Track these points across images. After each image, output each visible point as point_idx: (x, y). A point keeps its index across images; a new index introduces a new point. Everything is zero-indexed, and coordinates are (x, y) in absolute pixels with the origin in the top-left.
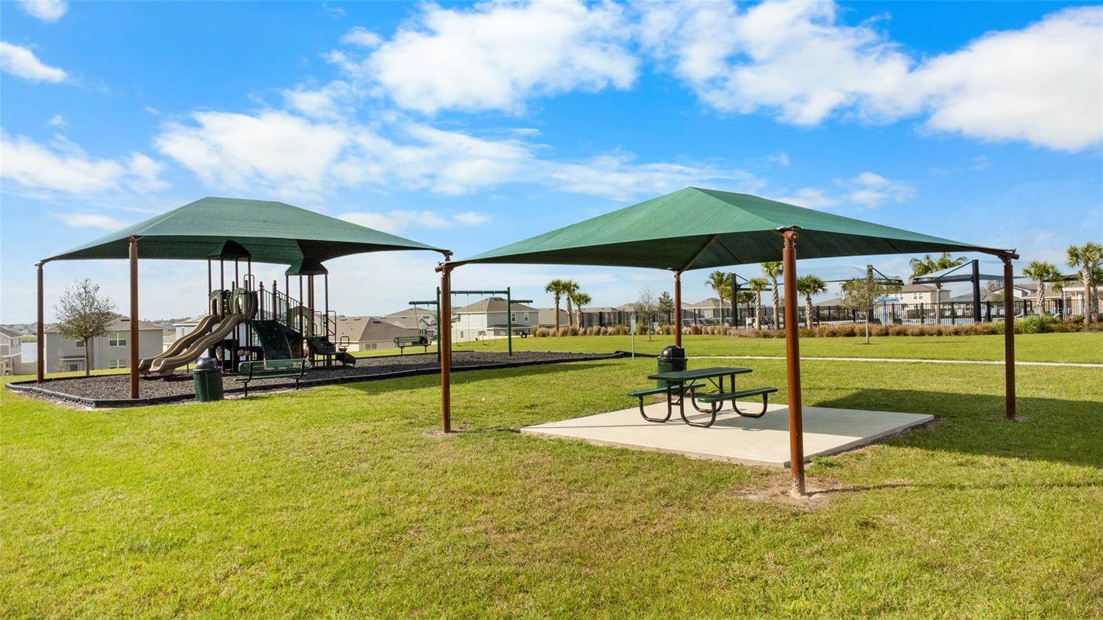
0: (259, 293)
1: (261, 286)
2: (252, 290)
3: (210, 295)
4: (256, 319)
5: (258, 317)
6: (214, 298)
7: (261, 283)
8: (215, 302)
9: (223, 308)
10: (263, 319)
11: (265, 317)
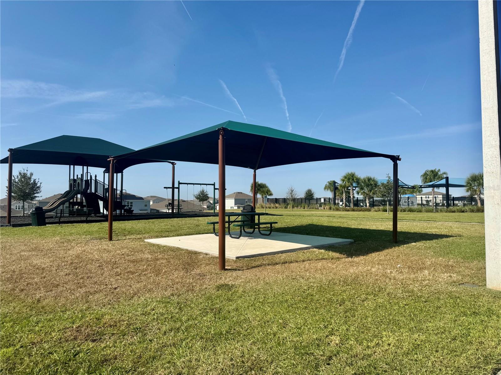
0: (90, 180)
3: (69, 181)
7: (91, 176)
8: (71, 184)
9: (74, 187)
10: (91, 193)
11: (92, 191)
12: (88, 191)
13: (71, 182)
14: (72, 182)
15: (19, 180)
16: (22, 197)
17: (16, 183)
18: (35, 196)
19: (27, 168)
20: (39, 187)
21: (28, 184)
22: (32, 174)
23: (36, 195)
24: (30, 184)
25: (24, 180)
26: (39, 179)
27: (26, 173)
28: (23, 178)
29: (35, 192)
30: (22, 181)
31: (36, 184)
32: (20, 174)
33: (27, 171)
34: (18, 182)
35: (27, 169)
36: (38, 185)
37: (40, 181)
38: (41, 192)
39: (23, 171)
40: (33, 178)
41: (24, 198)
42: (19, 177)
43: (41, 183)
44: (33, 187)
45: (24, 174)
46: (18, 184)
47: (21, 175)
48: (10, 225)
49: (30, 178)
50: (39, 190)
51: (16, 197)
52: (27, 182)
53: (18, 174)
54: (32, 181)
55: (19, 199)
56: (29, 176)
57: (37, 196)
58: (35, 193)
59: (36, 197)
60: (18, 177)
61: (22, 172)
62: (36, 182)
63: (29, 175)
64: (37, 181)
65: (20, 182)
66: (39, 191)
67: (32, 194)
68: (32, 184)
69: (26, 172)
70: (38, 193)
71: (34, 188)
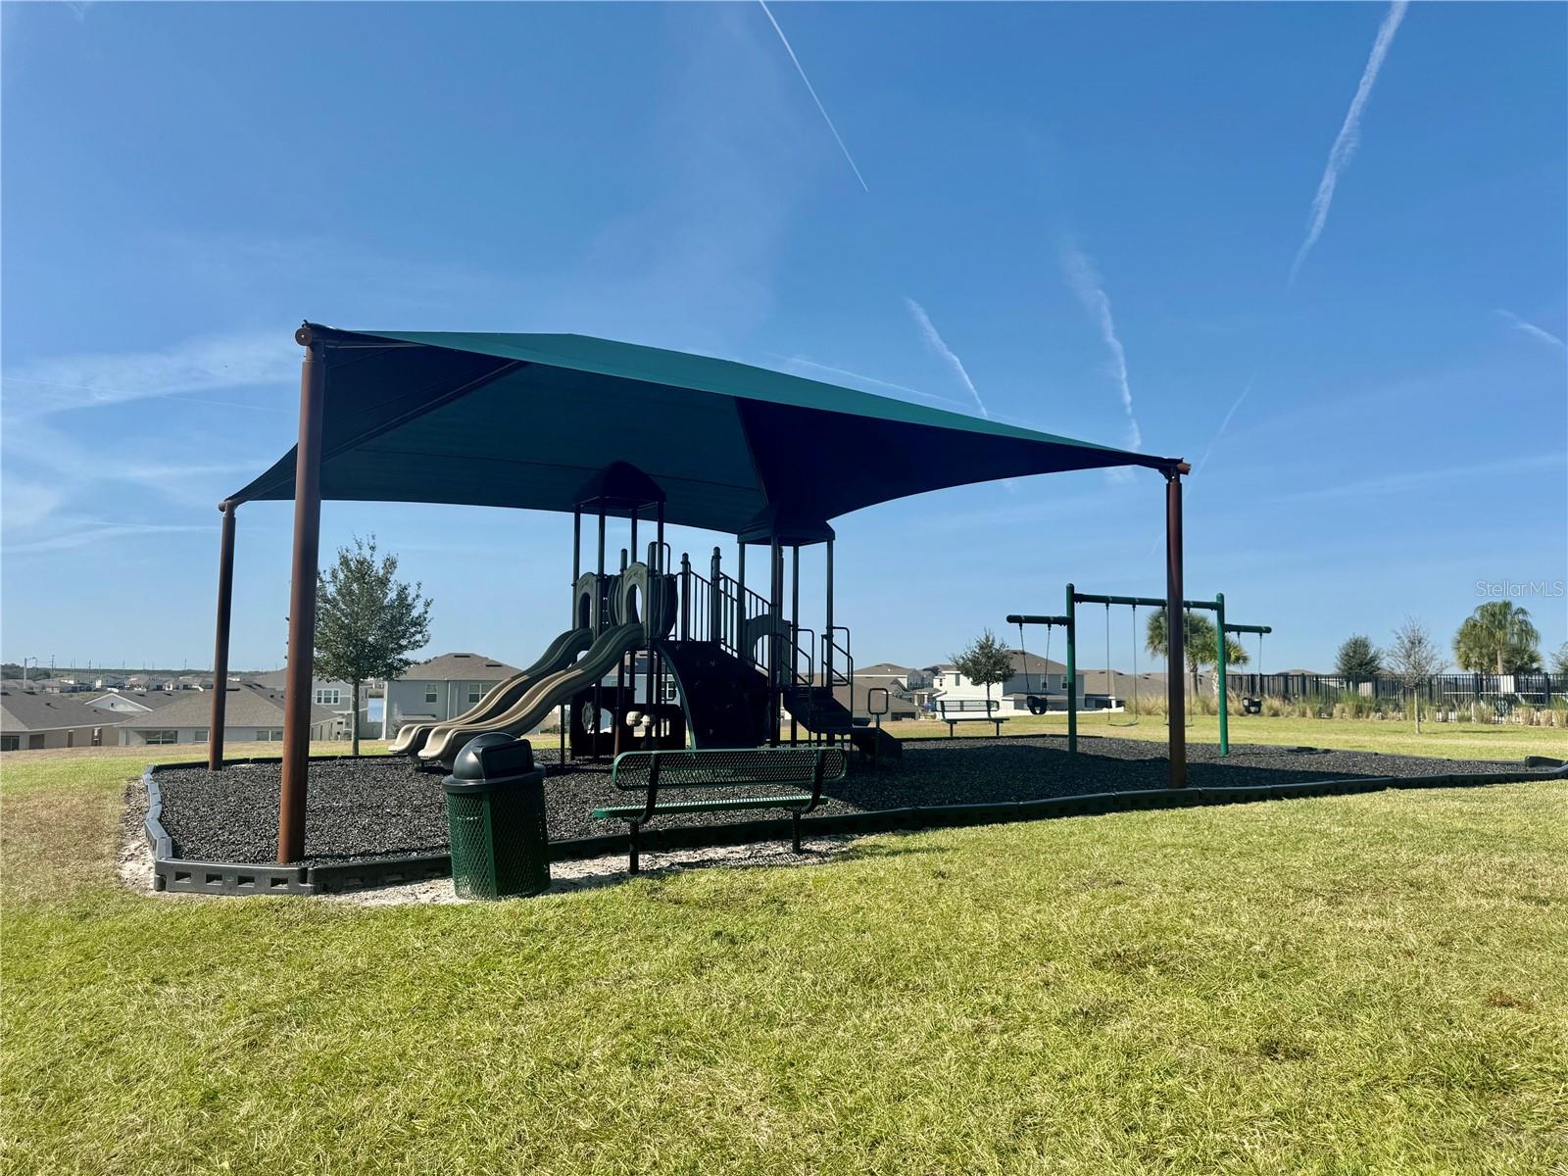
0: (680, 579)
1: (686, 562)
2: (665, 572)
3: (574, 585)
4: (672, 639)
5: (676, 634)
6: (583, 591)
7: (685, 556)
8: (586, 598)
9: (602, 617)
10: (687, 643)
11: (692, 636)
12: (673, 632)
13: (586, 589)
14: (593, 591)
15: (339, 592)
16: (351, 664)
17: (327, 601)
18: (401, 660)
19: (373, 537)
20: (418, 623)
21: (375, 606)
22: (391, 564)
23: (407, 655)
24: (383, 608)
25: (361, 589)
26: (419, 585)
27: (368, 558)
28: (357, 580)
29: (404, 642)
30: (351, 593)
31: (409, 607)
32: (345, 562)
33: (373, 548)
34: (334, 599)
35: (371, 544)
36: (415, 613)
37: (425, 595)
38: (427, 641)
39: (357, 552)
40: (397, 578)
41: (358, 669)
42: (341, 576)
43: (427, 604)
44: (397, 620)
45: (362, 563)
46: (334, 607)
47: (348, 566)
48: (303, 876)
49: (383, 582)
50: (420, 632)
51: (327, 663)
52: (373, 600)
53: (337, 563)
54: (392, 595)
55: (339, 674)
56: (381, 572)
57: (411, 659)
58: (405, 647)
59: (407, 663)
60: (334, 575)
61: (353, 555)
62: (410, 599)
63: (378, 567)
64: (412, 592)
65: (343, 596)
66: (418, 637)
67: (392, 650)
68: (391, 607)
69: (366, 553)
70: (417, 645)
71: (400, 624)
